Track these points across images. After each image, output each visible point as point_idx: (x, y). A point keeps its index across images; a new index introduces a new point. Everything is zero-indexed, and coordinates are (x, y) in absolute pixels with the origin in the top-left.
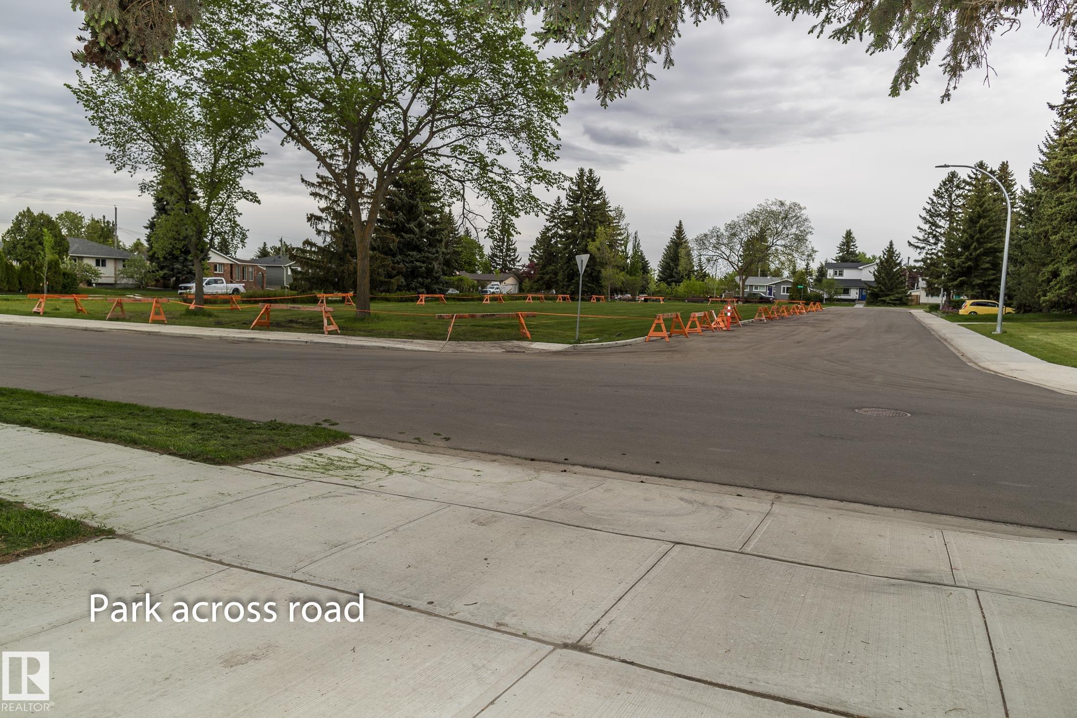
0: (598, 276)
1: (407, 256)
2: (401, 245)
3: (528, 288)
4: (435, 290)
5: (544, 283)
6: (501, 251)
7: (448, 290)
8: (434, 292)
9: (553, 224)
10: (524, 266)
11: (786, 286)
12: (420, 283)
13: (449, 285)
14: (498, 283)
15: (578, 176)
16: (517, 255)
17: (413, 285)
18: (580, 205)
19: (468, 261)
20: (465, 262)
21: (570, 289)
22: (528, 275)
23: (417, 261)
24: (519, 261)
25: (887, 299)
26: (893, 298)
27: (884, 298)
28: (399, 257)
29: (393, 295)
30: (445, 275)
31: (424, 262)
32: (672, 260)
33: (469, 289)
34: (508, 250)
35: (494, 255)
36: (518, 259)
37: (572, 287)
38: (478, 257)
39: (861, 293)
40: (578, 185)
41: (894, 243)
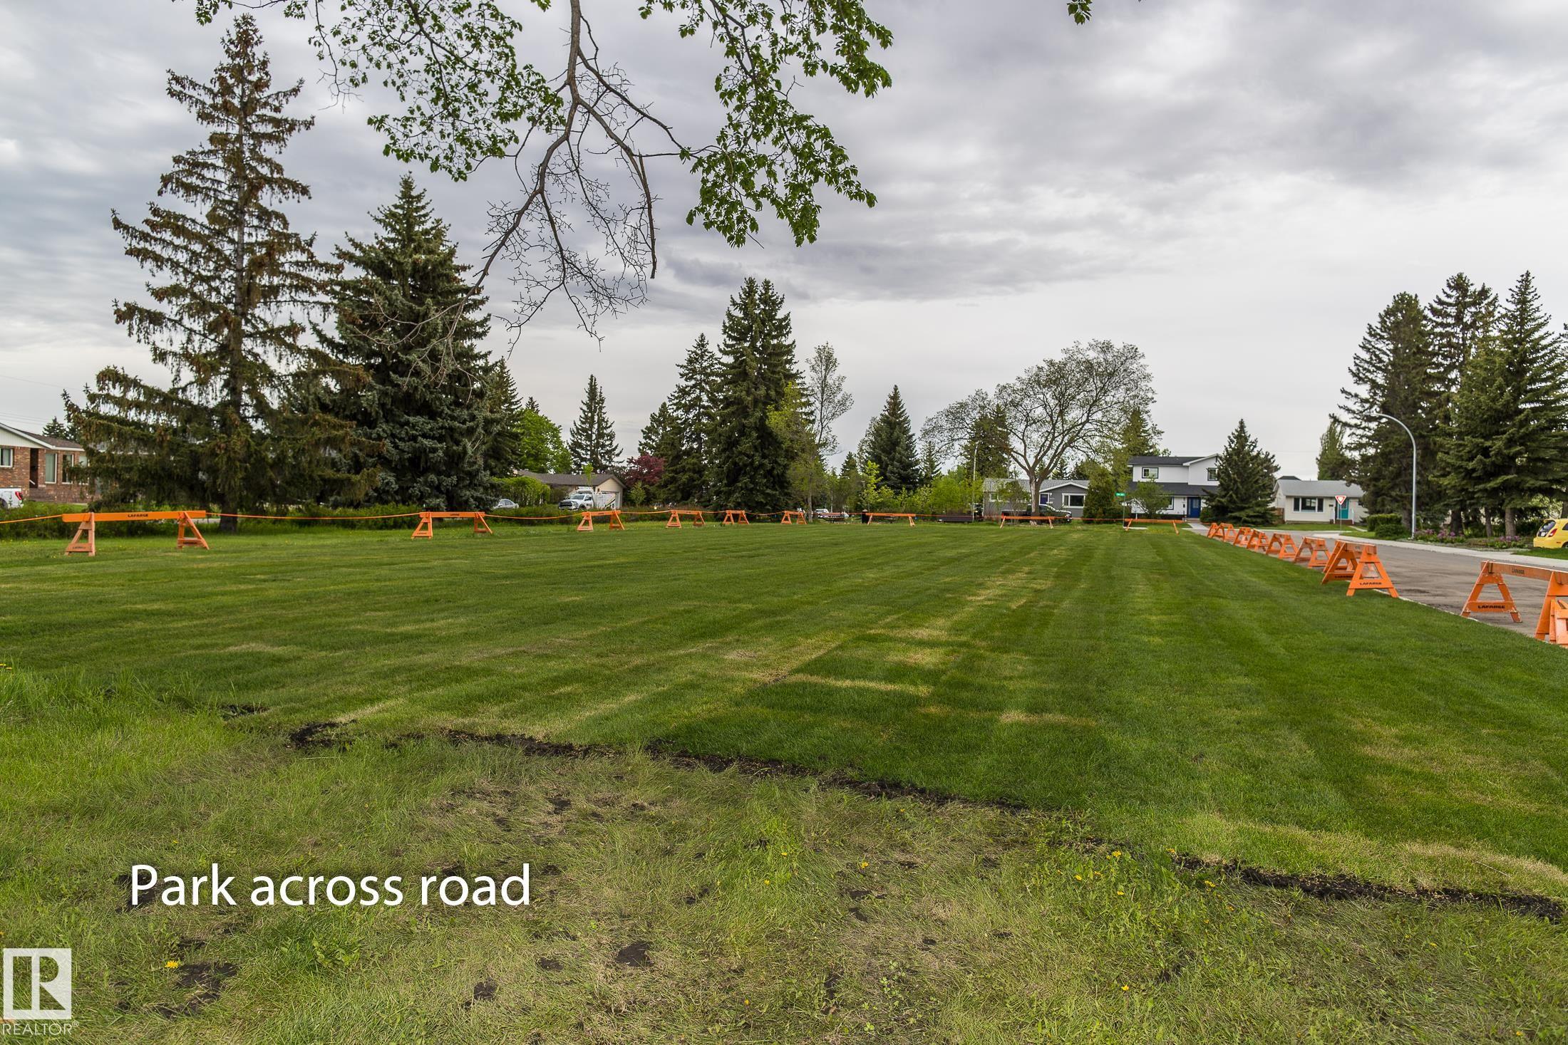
0: (783, 474)
1: (402, 425)
2: (388, 401)
3: (641, 499)
4: (467, 502)
5: (678, 488)
6: (589, 438)
7: (495, 502)
8: (464, 506)
9: (693, 382)
10: (630, 461)
11: (1069, 495)
12: (431, 485)
13: (499, 491)
14: (590, 489)
15: (745, 292)
16: (614, 444)
17: (416, 490)
18: (747, 344)
19: (533, 452)
20: (529, 455)
21: (732, 499)
22: (637, 476)
23: (425, 436)
24: (618, 455)
25: (1242, 514)
26: (1251, 514)
27: (1237, 514)
28: (383, 427)
29: (364, 514)
30: (493, 474)
31: (440, 439)
32: (884, 451)
33: (537, 501)
34: (600, 435)
35: (577, 445)
36: (617, 452)
37: (737, 494)
38: (550, 446)
39: (1190, 506)
40: (744, 307)
41: (1246, 423)
